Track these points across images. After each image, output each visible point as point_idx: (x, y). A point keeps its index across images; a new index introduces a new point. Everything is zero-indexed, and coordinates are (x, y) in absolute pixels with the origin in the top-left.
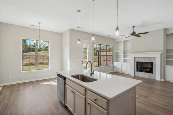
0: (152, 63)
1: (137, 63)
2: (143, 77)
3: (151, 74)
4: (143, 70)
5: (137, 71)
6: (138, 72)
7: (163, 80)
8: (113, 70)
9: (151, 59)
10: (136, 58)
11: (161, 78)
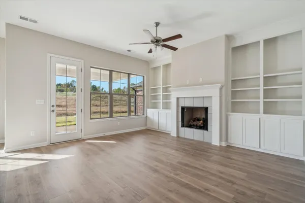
0: (206, 109)
1: (183, 108)
2: (192, 138)
3: (205, 132)
4: (192, 124)
5: (183, 126)
6: (183, 128)
7: (224, 144)
8: (146, 125)
9: (205, 99)
10: (180, 99)
11: (221, 140)
